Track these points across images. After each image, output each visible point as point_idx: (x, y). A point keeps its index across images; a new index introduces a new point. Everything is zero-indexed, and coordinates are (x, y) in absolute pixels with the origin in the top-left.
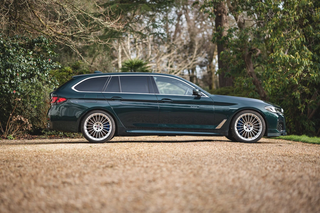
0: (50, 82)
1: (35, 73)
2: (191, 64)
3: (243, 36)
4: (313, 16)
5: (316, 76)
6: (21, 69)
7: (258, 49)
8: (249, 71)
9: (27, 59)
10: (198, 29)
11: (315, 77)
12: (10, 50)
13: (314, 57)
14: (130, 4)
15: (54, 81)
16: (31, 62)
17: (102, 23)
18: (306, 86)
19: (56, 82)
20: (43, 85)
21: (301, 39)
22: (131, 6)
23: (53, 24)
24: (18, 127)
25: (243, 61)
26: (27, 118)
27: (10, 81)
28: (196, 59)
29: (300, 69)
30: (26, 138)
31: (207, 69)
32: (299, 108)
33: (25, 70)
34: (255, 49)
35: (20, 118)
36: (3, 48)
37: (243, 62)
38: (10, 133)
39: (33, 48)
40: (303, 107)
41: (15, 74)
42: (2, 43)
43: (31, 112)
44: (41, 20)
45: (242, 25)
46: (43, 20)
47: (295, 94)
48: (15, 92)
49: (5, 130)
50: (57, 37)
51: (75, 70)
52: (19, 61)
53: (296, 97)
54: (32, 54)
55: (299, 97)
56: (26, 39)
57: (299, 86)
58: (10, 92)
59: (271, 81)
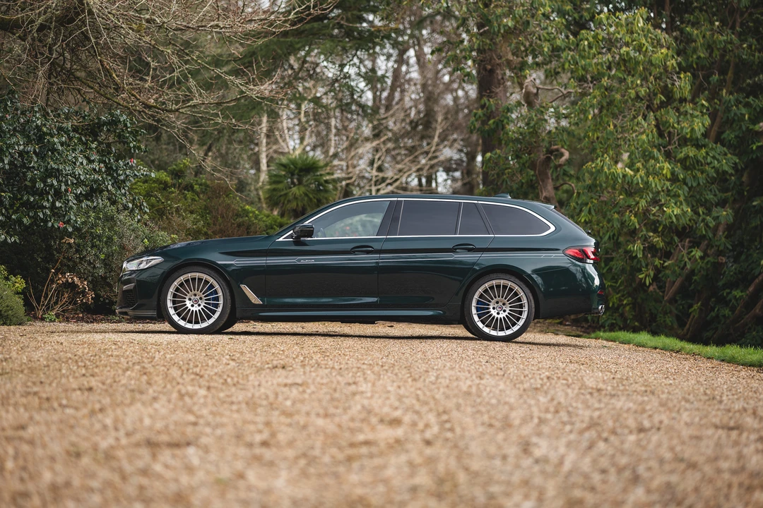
0: (130, 205)
1: (103, 186)
2: (426, 164)
3: (533, 122)
4: (675, 89)
5: (675, 213)
6: (75, 178)
7: (563, 150)
8: (544, 194)
9: (88, 158)
10: (444, 84)
11: (675, 216)
12: (56, 140)
13: (676, 174)
14: (297, 40)
15: (139, 204)
16: (96, 166)
17: (241, 87)
18: (655, 231)
19: (144, 207)
20: (118, 211)
21: (647, 136)
22: (298, 43)
23: (138, 84)
24: (66, 295)
25: (532, 173)
26: (85, 280)
27: (53, 203)
28: (438, 154)
29: (644, 197)
30: (82, 320)
31: (463, 179)
32: (640, 276)
33: (83, 181)
34: (557, 150)
35: (72, 278)
36: (40, 135)
37: (533, 176)
38: (49, 308)
39: (98, 135)
40: (649, 275)
41: (63, 188)
42: (40, 124)
43: (94, 268)
44: (114, 75)
45: (532, 98)
46: (117, 76)
47: (632, 249)
48: (62, 225)
49: (38, 302)
50: (147, 112)
51: (175, 178)
52: (72, 162)
53: (634, 255)
54: (96, 148)
55: (640, 255)
56: (86, 116)
57: (642, 231)
58: (53, 225)
59: (585, 220)
